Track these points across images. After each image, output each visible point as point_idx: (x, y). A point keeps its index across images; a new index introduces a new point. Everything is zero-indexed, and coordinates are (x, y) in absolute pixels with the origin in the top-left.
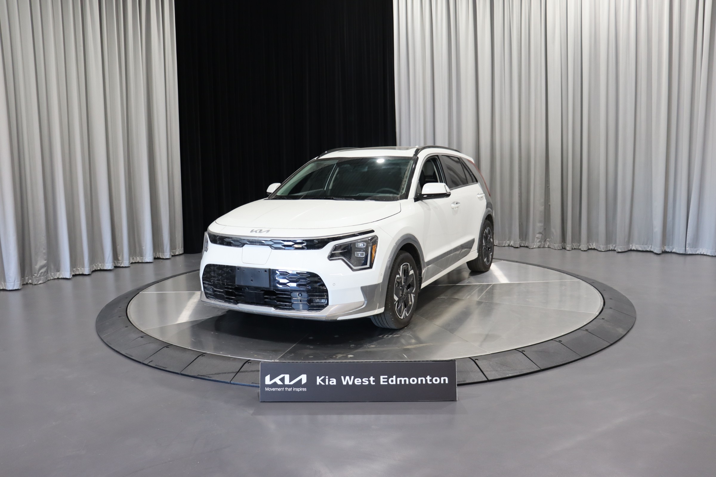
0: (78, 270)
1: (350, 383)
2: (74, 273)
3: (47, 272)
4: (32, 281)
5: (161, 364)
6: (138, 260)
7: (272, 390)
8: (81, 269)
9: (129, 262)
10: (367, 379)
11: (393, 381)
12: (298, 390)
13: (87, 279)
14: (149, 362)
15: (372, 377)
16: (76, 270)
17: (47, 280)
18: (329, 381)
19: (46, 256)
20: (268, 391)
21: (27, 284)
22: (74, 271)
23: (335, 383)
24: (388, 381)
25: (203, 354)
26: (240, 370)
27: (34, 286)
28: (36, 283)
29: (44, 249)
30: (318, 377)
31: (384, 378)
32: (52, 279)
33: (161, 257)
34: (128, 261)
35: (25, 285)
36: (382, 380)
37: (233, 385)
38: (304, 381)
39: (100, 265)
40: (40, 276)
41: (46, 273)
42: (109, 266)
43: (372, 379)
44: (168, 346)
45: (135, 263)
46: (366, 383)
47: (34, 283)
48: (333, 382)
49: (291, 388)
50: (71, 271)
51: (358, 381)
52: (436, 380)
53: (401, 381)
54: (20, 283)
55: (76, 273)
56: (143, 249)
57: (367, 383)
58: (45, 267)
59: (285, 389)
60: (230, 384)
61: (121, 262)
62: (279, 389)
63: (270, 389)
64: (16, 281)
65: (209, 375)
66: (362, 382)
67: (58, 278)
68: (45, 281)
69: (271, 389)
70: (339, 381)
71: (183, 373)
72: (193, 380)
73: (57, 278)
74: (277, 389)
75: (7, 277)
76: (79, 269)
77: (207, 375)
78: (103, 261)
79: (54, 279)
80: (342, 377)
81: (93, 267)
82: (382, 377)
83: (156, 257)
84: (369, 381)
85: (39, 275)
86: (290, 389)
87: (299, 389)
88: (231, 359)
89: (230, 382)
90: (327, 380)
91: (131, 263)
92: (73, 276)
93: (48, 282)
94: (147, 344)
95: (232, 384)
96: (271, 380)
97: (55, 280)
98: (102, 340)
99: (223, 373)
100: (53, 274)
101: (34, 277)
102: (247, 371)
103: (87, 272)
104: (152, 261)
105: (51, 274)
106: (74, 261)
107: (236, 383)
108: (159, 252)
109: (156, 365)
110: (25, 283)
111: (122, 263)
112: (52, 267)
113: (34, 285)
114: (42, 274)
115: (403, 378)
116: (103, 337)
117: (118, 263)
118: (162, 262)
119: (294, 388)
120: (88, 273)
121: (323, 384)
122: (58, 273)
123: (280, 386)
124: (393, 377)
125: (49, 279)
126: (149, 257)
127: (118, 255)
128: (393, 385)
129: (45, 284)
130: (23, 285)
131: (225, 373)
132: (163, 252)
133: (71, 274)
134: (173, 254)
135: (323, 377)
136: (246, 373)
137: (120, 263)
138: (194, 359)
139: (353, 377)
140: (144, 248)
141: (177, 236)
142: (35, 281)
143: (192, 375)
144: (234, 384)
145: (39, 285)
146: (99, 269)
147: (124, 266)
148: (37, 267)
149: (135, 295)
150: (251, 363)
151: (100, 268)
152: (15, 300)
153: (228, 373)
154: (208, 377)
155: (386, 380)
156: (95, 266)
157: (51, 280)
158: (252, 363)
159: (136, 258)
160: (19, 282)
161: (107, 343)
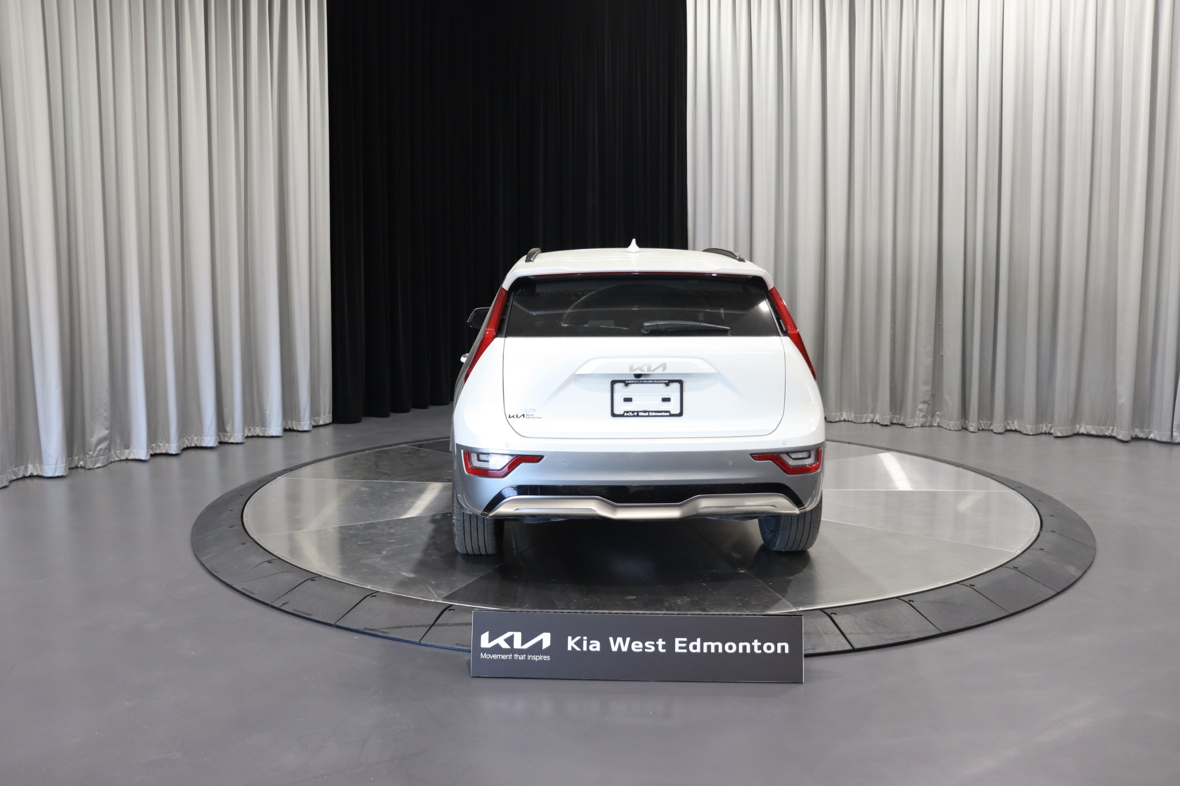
0: (160, 446)
1: (624, 649)
2: (152, 451)
3: (109, 448)
4: (85, 462)
5: (302, 609)
6: (257, 433)
7: (491, 658)
8: (164, 445)
9: (244, 435)
10: (653, 643)
11: (697, 646)
12: (535, 658)
13: (174, 461)
14: (283, 605)
15: (660, 640)
16: (157, 446)
17: (108, 462)
18: (588, 644)
19: (108, 423)
20: (485, 659)
21: (76, 467)
22: (152, 448)
23: (598, 649)
24: (687, 648)
25: (373, 594)
26: (437, 622)
27: (87, 471)
28: (91, 466)
29: (105, 411)
30: (570, 638)
31: (680, 642)
32: (117, 461)
33: (295, 428)
34: (242, 434)
35: (72, 469)
36: (677, 645)
37: (424, 647)
38: (547, 643)
39: (195, 438)
40: (98, 455)
41: (107, 451)
42: (210, 440)
43: (660, 643)
44: (314, 579)
45: (253, 437)
46: (650, 649)
47: (87, 466)
48: (596, 646)
49: (525, 656)
50: (148, 448)
51: (637, 647)
52: (769, 648)
53: (709, 647)
54: (66, 466)
55: (156, 452)
56: (266, 414)
57: (653, 649)
58: (107, 440)
59: (513, 657)
60: (419, 646)
61: (229, 434)
62: (504, 657)
63: (488, 656)
64: (59, 463)
65: (384, 628)
66: (644, 647)
67: (127, 460)
68: (105, 464)
69: (490, 656)
70: (605, 645)
71: (339, 624)
72: (357, 637)
73: (125, 459)
74: (501, 657)
75: (44, 455)
76: (161, 444)
77: (381, 629)
78: (200, 433)
79: (120, 460)
80: (611, 639)
81: (184, 443)
82: (677, 640)
83: (287, 428)
84: (656, 646)
85: (96, 453)
86: (522, 657)
87: (538, 658)
88: (421, 603)
89: (420, 642)
90: (585, 643)
91: (245, 436)
92: (153, 456)
93: (110, 465)
94: (278, 573)
95: (422, 645)
96: (490, 640)
97: (122, 462)
98: (203, 565)
99: (407, 627)
100: (118, 452)
101: (87, 456)
102: (447, 625)
103: (173, 450)
104: (280, 435)
105: (115, 453)
106: (154, 432)
107: (429, 643)
108: (292, 420)
109: (293, 610)
110: (73, 466)
111: (231, 436)
112: (118, 440)
113: (88, 469)
114: (102, 452)
115: (713, 642)
116: (203, 560)
117: (224, 436)
118: (296, 436)
119: (530, 655)
120: (176, 451)
121: (578, 649)
122: (127, 450)
123: (505, 651)
124: (696, 641)
125: (113, 460)
126: (275, 428)
127: (226, 424)
128: (696, 653)
129: (105, 468)
130: (71, 469)
131: (411, 626)
132: (298, 420)
133: (148, 452)
134: (314, 424)
135: (578, 638)
136: (447, 628)
137: (227, 437)
138: (358, 602)
139: (628, 639)
140: (267, 412)
141: (321, 394)
142: (89, 463)
143: (355, 628)
144: (426, 645)
145: (96, 470)
146: (193, 445)
147: (235, 442)
148: (94, 440)
149: (254, 491)
150: (453, 610)
151: (196, 444)
152: (57, 494)
153: (417, 626)
154: (383, 632)
155: (684, 645)
156: (187, 441)
157: (115, 461)
158: (455, 611)
159: (255, 429)
160: (64, 465)
161: (211, 570)
